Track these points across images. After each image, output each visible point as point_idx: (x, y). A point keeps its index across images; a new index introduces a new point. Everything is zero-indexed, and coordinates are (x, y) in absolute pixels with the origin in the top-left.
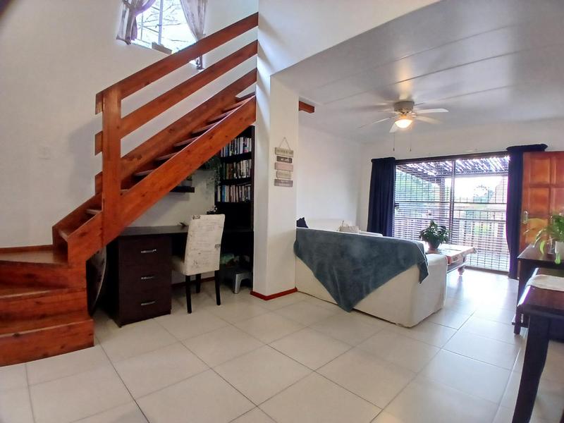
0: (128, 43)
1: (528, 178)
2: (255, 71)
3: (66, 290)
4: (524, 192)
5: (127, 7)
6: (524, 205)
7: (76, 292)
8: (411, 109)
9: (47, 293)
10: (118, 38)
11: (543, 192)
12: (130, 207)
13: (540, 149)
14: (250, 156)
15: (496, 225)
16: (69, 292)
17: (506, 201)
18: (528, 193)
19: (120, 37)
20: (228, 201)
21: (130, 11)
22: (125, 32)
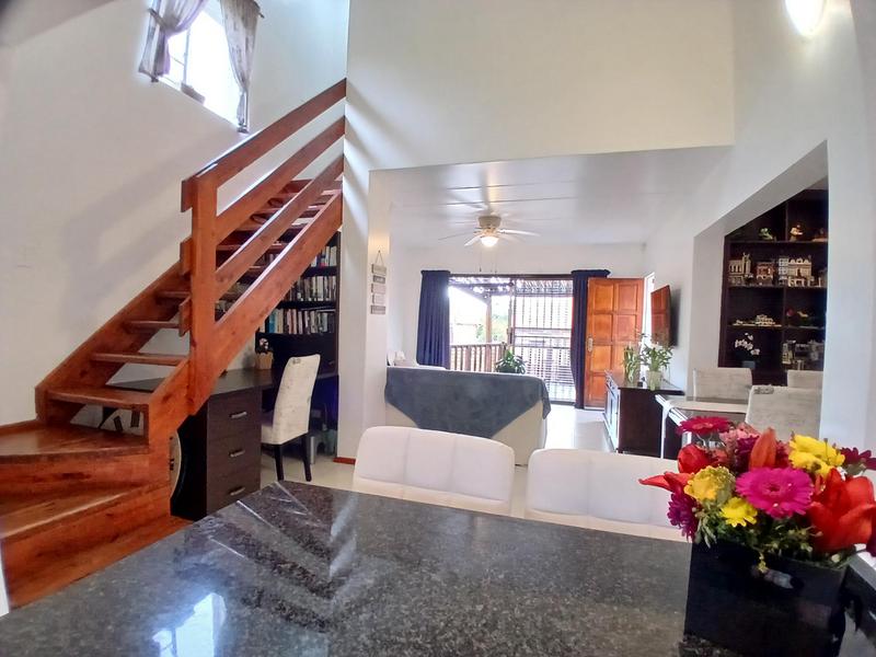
0: (154, 80)
1: (593, 304)
2: (342, 158)
3: (146, 488)
4: (589, 319)
5: (157, 21)
6: (588, 332)
7: (158, 488)
8: (497, 225)
9: (121, 498)
10: (141, 70)
11: (606, 319)
12: (220, 350)
13: (603, 274)
14: (333, 271)
15: (546, 350)
16: (150, 491)
17: (569, 326)
18: (592, 319)
19: (146, 69)
20: (281, 332)
21: (161, 29)
22: (152, 63)
